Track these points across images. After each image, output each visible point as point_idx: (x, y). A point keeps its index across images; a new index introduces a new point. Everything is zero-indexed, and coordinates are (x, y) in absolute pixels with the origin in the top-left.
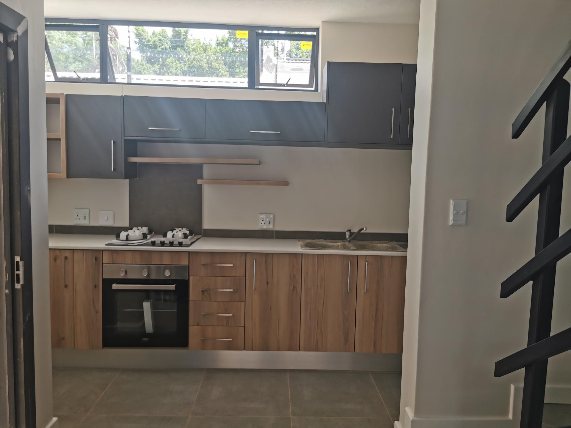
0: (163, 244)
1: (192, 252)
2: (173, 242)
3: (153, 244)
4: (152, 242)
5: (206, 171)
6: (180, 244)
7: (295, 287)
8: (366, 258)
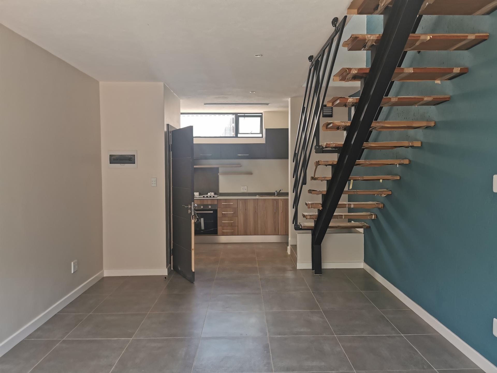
0: (207, 197)
1: (219, 199)
2: (211, 196)
3: (204, 197)
4: (203, 196)
5: (220, 170)
6: (214, 197)
7: (256, 211)
8: (281, 200)
